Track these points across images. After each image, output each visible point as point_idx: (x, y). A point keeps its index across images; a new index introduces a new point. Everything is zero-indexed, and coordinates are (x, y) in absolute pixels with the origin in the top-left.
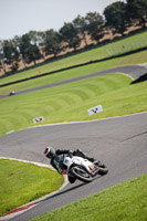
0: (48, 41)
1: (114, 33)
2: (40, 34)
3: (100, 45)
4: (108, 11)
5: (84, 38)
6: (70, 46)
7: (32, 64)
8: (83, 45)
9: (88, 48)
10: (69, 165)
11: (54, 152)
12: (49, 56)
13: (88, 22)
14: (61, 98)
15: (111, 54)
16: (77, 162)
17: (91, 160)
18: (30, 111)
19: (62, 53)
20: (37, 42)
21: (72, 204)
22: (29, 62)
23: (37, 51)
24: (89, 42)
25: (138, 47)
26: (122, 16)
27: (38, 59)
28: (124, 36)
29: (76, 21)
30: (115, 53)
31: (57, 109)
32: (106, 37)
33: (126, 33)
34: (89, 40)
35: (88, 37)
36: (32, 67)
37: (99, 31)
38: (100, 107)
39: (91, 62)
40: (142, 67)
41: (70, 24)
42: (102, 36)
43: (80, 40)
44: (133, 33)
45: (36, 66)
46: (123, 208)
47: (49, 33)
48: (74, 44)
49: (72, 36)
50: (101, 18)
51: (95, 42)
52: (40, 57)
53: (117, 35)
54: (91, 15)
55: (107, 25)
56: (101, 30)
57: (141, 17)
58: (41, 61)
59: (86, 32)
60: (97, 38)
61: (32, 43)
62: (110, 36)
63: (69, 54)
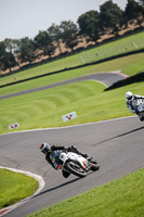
0: (23, 49)
1: (88, 41)
2: (15, 42)
3: (74, 52)
4: (82, 20)
5: (59, 46)
6: (45, 54)
7: (8, 71)
8: (57, 52)
9: (63, 55)
10: (64, 160)
11: (49, 147)
12: (24, 64)
13: (62, 30)
14: (36, 104)
15: (85, 62)
16: (72, 158)
17: (85, 156)
18: (5, 118)
19: (37, 61)
20: (13, 50)
21: (46, 209)
22: (4, 70)
23: (12, 58)
24: (64, 50)
25: (112, 55)
26: (96, 24)
27: (14, 66)
28: (98, 44)
29: (51, 29)
30: (89, 61)
31: (32, 116)
32: (80, 45)
33: (99, 41)
34: (63, 48)
35: (62, 45)
36: (8, 74)
37: (73, 39)
38: (74, 113)
39: (66, 70)
40: (116, 75)
41: (45, 33)
42: (76, 44)
43: (55, 48)
44: (106, 41)
45: (11, 73)
46: (96, 212)
47: (24, 40)
48: (49, 52)
49: (46, 44)
50: (75, 26)
51: (70, 50)
52: (15, 64)
53: (90, 43)
54: (65, 23)
55: (80, 33)
56: (75, 38)
57: (114, 25)
58: (17, 68)
59: (60, 40)
60: (71, 46)
61: (7, 50)
62: (83, 44)
63: (43, 62)
